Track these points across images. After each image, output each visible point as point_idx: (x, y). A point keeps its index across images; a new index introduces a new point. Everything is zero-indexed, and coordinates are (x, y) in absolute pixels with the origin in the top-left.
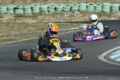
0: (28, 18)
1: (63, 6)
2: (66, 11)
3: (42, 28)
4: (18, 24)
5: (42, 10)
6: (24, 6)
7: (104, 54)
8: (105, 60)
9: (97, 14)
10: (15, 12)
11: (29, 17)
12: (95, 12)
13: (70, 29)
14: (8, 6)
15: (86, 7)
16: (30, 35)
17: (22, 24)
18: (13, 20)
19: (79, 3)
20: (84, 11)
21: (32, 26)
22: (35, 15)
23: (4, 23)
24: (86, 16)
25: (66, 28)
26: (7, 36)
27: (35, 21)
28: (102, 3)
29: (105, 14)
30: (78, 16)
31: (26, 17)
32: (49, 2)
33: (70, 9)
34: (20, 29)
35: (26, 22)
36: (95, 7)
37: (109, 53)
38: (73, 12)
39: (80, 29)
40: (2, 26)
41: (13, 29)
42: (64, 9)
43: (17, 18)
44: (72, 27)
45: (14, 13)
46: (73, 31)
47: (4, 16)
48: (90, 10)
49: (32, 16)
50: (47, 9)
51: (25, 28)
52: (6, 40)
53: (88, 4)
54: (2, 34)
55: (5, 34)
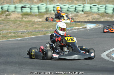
0: (34, 17)
1: (68, 6)
2: (70, 11)
3: (48, 26)
4: (25, 21)
5: (47, 10)
6: (31, 5)
7: (107, 52)
8: (107, 58)
9: (100, 14)
11: (35, 16)
12: (99, 12)
13: (74, 28)
14: (16, 5)
15: (90, 8)
16: (36, 33)
17: (29, 22)
18: (20, 18)
19: (83, 4)
20: (88, 12)
21: (39, 24)
22: (40, 14)
23: (11, 21)
24: (89, 16)
25: (71, 27)
26: (15, 33)
27: (41, 20)
28: (105, 5)
29: (107, 15)
31: (32, 15)
32: (55, 2)
33: (74, 10)
34: (26, 27)
35: (32, 20)
36: (98, 8)
37: (111, 52)
38: (77, 12)
39: (83, 28)
40: (10, 23)
41: (20, 26)
42: (69, 9)
43: (24, 16)
44: (76, 26)
45: (22, 11)
46: (77, 30)
47: (12, 14)
48: (93, 11)
49: (38, 15)
50: (52, 9)
51: (31, 25)
52: (13, 36)
53: (92, 5)
54: (10, 31)
55: (13, 31)
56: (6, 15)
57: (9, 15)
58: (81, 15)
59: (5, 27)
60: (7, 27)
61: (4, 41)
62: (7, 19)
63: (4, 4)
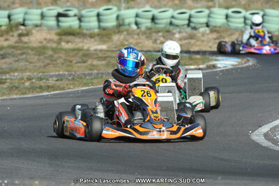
0: (89, 39)
1: (170, 12)
2: (177, 26)
4: (66, 50)
5: (121, 22)
6: (80, 11)
7: (265, 129)
8: (266, 143)
10: (60, 24)
11: (91, 36)
13: (187, 67)
14: (45, 10)
15: (225, 17)
16: (92, 79)
17: (76, 52)
18: (54, 42)
19: (209, 8)
20: (220, 27)
21: (99, 58)
22: (104, 32)
23: (33, 49)
26: (41, 79)
27: (104, 47)
28: (263, 10)
30: (205, 39)
31: (84, 35)
32: (139, 4)
33: (187, 22)
34: (69, 63)
35: (83, 47)
36: (245, 18)
37: (276, 127)
38: (195, 28)
39: (208, 67)
40: (29, 54)
41: (54, 63)
42: (174, 21)
43: (64, 38)
44: (191, 62)
45: (58, 25)
47: (34, 31)
48: (233, 25)
49: (98, 35)
50: (133, 20)
51: (80, 60)
52: (36, 87)
53: (230, 11)
54: (28, 74)
55: (35, 74)
56: (20, 35)
57: (27, 34)
58: (203, 35)
59: (17, 63)
60: (22, 64)
61: (15, 99)
62: (21, 45)
63: (15, 6)
